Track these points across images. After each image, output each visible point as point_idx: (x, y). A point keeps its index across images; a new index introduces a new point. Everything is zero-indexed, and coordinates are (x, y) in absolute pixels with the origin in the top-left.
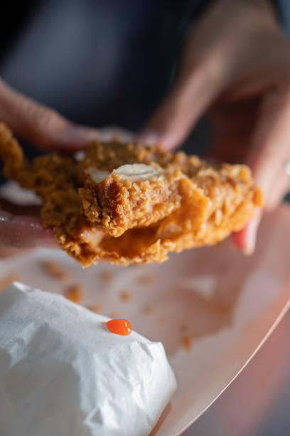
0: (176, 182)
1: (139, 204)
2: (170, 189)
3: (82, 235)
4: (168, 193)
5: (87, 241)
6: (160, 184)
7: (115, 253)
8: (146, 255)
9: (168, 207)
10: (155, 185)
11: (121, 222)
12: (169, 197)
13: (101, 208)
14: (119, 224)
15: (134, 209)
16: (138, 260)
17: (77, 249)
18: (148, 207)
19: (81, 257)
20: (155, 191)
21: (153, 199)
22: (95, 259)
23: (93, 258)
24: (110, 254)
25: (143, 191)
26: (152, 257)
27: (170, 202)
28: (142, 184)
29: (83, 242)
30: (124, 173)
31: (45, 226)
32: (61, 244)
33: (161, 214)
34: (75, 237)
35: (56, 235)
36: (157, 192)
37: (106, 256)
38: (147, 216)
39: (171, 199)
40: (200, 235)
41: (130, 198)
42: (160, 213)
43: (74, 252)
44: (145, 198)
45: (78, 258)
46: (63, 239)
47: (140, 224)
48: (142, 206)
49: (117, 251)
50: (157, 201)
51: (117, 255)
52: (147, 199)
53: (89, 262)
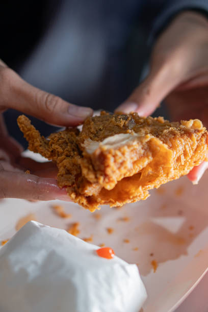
0: (147, 143)
1: (122, 164)
2: (142, 148)
3: (86, 191)
4: (142, 151)
5: (91, 195)
6: (136, 147)
7: (111, 200)
8: (134, 197)
9: (143, 162)
10: (132, 148)
11: (111, 179)
12: (144, 154)
13: (95, 171)
14: (110, 181)
15: (119, 168)
16: (128, 201)
17: (84, 201)
18: (129, 164)
19: (88, 206)
20: (132, 153)
21: (132, 158)
22: (98, 206)
23: (96, 205)
24: (107, 201)
25: (123, 154)
26: (138, 197)
27: (144, 157)
28: (122, 150)
29: (88, 196)
30: (108, 143)
31: (61, 187)
32: (73, 199)
33: (140, 168)
34: (82, 193)
35: (68, 194)
36: (134, 153)
37: (105, 203)
38: (130, 171)
39: (145, 156)
40: (171, 176)
41: (115, 161)
42: (138, 166)
43: (83, 204)
44: (125, 160)
45: (86, 207)
46: (73, 196)
47: (126, 176)
48: (124, 165)
49: (112, 199)
50: (135, 159)
51: (113, 201)
52: (127, 160)
53: (94, 208)
